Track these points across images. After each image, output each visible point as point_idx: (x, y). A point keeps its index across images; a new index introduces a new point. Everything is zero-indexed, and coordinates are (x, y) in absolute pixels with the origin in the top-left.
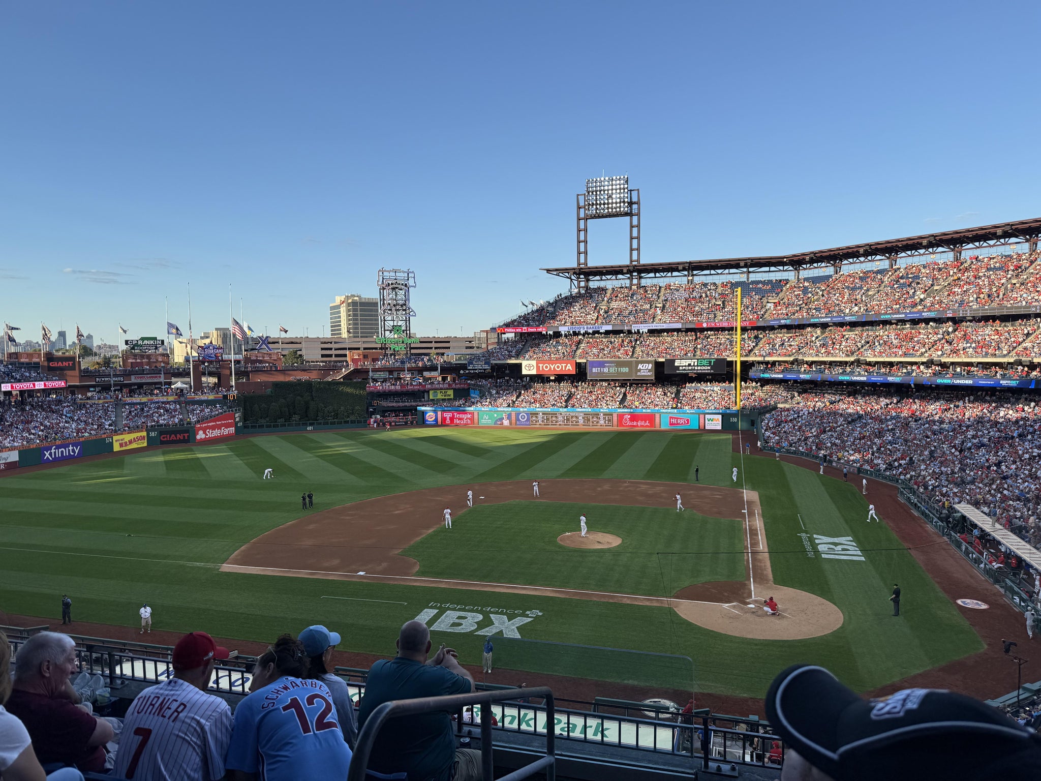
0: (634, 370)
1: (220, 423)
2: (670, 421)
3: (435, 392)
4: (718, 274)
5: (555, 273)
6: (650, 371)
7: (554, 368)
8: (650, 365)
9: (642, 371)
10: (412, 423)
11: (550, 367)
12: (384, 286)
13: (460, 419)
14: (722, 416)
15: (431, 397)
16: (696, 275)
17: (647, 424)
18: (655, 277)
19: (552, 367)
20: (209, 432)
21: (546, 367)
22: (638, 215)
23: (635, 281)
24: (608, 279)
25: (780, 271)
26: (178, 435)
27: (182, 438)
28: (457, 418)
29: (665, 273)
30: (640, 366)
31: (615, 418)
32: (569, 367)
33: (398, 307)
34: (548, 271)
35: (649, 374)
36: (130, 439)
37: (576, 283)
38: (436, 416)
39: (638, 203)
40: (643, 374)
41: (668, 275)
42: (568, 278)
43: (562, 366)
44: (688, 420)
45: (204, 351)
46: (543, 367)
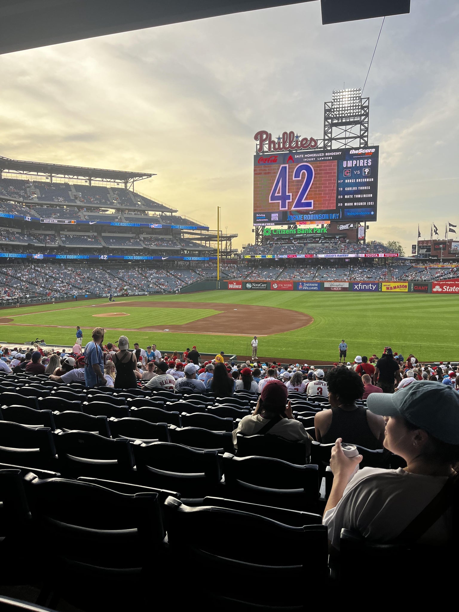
26: (423, 287)
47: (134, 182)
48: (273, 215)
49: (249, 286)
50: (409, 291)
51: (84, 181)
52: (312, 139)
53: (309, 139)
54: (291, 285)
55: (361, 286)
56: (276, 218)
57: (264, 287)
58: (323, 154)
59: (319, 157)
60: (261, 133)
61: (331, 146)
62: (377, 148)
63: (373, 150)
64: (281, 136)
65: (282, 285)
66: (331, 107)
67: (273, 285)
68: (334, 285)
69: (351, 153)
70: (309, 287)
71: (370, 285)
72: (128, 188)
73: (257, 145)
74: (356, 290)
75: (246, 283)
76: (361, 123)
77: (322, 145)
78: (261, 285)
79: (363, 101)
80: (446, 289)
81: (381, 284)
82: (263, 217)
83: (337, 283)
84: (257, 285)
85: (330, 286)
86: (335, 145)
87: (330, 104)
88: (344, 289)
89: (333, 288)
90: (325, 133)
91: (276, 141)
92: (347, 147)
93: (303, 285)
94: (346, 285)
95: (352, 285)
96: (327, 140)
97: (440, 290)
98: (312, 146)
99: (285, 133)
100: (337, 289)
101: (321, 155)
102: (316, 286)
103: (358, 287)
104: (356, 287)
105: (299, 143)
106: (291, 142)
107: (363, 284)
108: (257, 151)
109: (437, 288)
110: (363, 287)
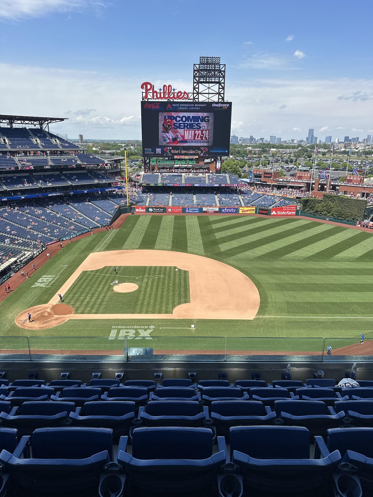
47: (49, 124)
48: (157, 150)
49: (151, 210)
50: (256, 213)
51: (6, 124)
52: (185, 93)
53: (183, 92)
54: (180, 210)
55: (226, 210)
56: (159, 152)
57: (162, 211)
58: (193, 105)
59: (190, 107)
60: (146, 84)
61: (198, 98)
62: (230, 104)
63: (228, 105)
64: (162, 88)
65: (174, 210)
66: (198, 68)
67: (168, 210)
68: (209, 210)
69: (213, 106)
70: (193, 210)
71: (232, 209)
72: (44, 128)
73: (143, 92)
74: (223, 212)
75: (149, 208)
76: (219, 83)
77: (192, 97)
78: (160, 209)
79: (221, 66)
80: (279, 213)
81: (239, 208)
82: (150, 150)
83: (212, 208)
84: (156, 209)
85: (207, 210)
86: (202, 99)
87: (198, 66)
88: (216, 212)
89: (209, 211)
90: (194, 88)
91: (158, 91)
92: (210, 101)
93: (189, 209)
94: (217, 209)
95: (220, 209)
96: (195, 93)
97: (275, 213)
98: (185, 98)
99: (165, 86)
100: (211, 212)
101: (192, 105)
102: (198, 210)
103: (224, 210)
104: (223, 210)
105: (176, 94)
106: (169, 93)
107: (227, 209)
108: (143, 98)
109: (274, 213)
110: (227, 211)
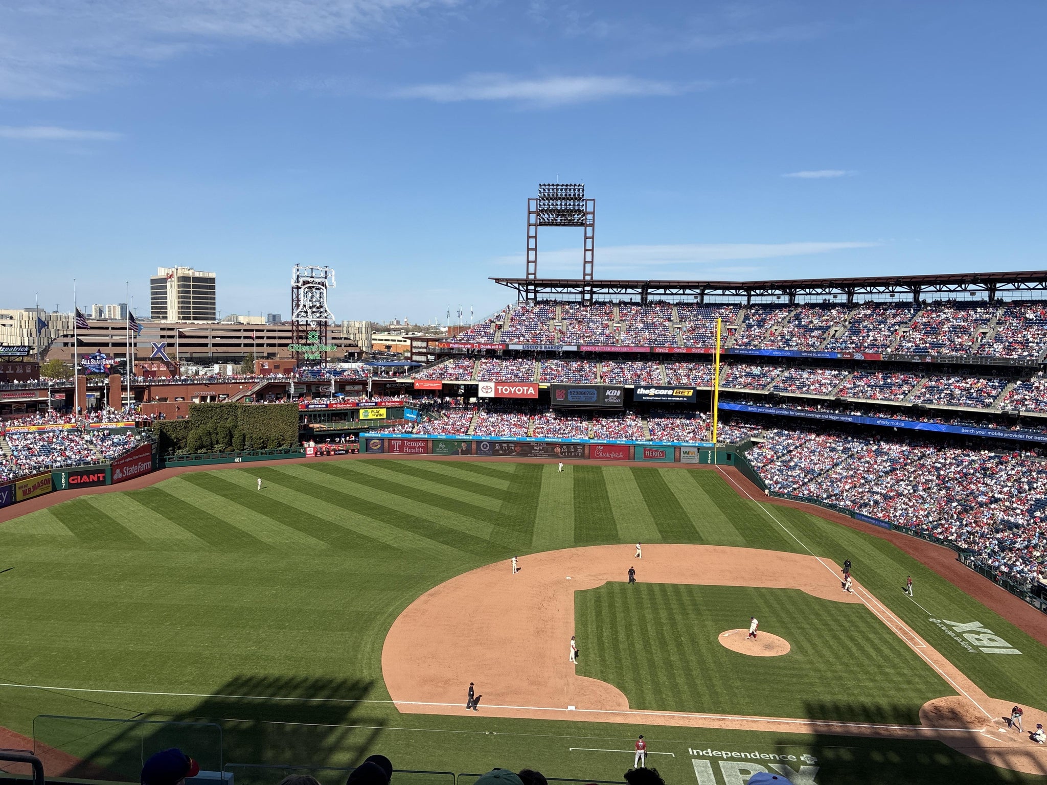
0: (601, 396)
1: (137, 457)
2: (645, 454)
3: (365, 412)
4: (672, 294)
5: (505, 283)
6: (618, 397)
7: (515, 390)
8: (619, 392)
9: (610, 398)
10: (353, 451)
11: (510, 390)
12: (299, 285)
13: (410, 447)
14: (698, 449)
15: (361, 417)
16: (650, 294)
17: (621, 456)
18: (609, 293)
19: (513, 390)
20: (126, 469)
21: (506, 390)
22: (592, 225)
23: (587, 296)
24: (558, 293)
25: (733, 295)
26: (91, 476)
27: (96, 480)
28: (407, 446)
29: (619, 290)
30: (608, 393)
31: (587, 450)
32: (531, 391)
33: (314, 309)
34: (498, 281)
35: (617, 401)
36: (33, 485)
37: (524, 294)
38: (382, 444)
39: (593, 213)
40: (612, 400)
41: (622, 292)
42: (516, 288)
43: (524, 390)
44: (663, 453)
45: (90, 362)
46: (502, 389)
81: (15, 486)
109: (118, 474)
